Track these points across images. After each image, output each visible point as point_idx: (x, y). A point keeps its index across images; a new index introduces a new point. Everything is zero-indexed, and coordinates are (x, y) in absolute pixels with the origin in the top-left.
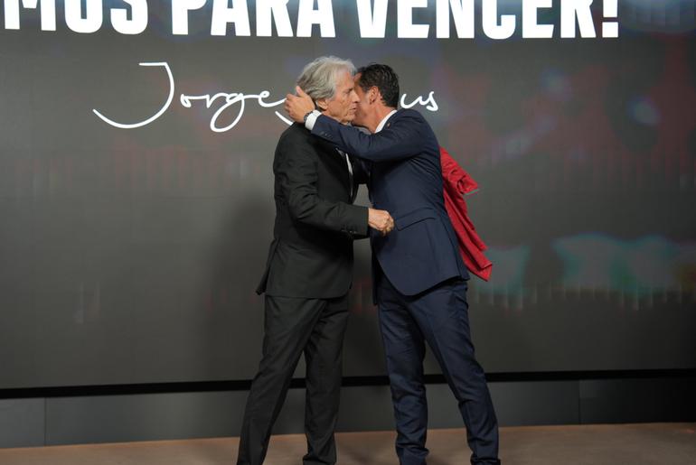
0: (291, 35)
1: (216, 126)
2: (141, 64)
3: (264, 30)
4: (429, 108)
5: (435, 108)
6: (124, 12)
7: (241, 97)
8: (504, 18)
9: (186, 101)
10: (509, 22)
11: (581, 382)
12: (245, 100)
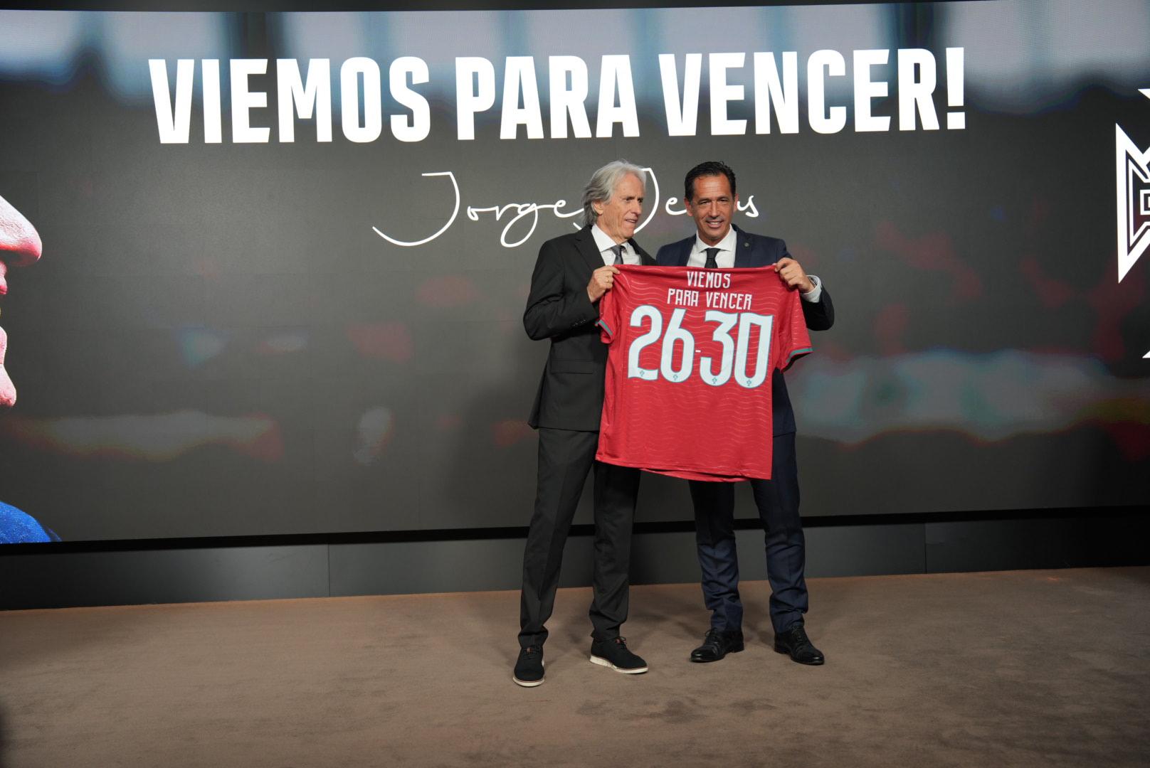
0: (589, 135)
1: (507, 241)
2: (423, 175)
3: (559, 132)
4: (748, 214)
5: (756, 214)
6: (404, 118)
7: (534, 208)
8: (833, 109)
9: (473, 214)
10: (839, 114)
11: (927, 525)
12: (538, 210)
